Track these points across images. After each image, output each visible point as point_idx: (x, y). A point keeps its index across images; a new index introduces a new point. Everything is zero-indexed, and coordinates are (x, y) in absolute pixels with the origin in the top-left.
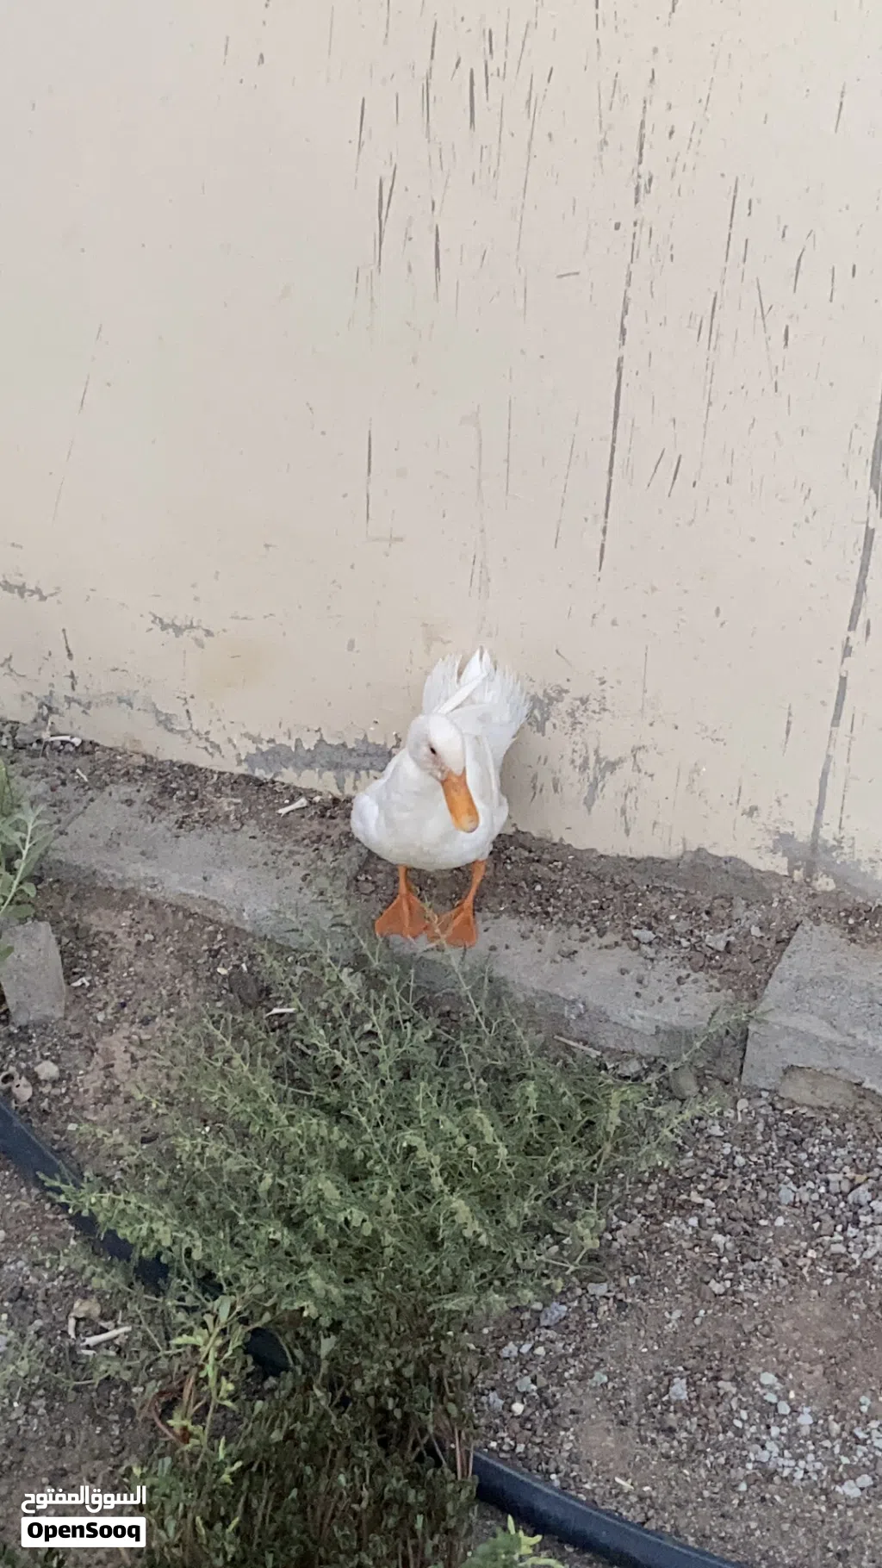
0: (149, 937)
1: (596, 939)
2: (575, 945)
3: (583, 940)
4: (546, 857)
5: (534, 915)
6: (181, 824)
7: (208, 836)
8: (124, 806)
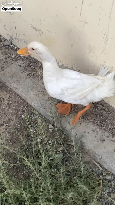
0: (11, 102)
1: (111, 138)
2: (105, 138)
3: (108, 137)
4: (107, 109)
5: (98, 125)
6: (28, 75)
7: (33, 80)
8: (19, 67)
